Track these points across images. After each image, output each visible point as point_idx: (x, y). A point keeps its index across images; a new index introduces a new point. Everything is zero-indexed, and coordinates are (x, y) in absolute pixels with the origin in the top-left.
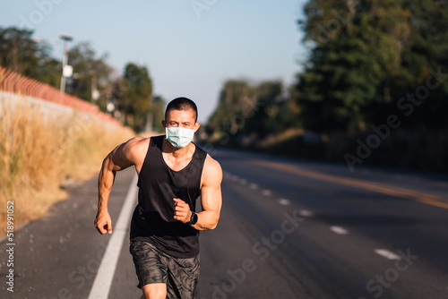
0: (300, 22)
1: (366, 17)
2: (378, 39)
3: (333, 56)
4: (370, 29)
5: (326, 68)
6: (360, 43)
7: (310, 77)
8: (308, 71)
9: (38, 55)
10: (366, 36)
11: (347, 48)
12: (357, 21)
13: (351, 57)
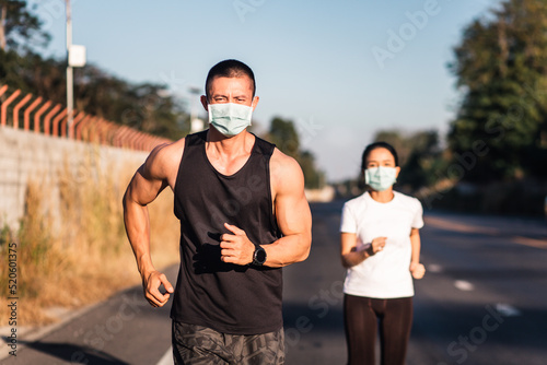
0: (450, 66)
1: (519, 59)
2: (533, 81)
3: (486, 101)
4: (525, 70)
5: (479, 114)
6: (515, 86)
7: (461, 124)
8: (461, 117)
9: (174, 111)
10: (522, 78)
11: (502, 91)
12: (510, 63)
13: (505, 101)
